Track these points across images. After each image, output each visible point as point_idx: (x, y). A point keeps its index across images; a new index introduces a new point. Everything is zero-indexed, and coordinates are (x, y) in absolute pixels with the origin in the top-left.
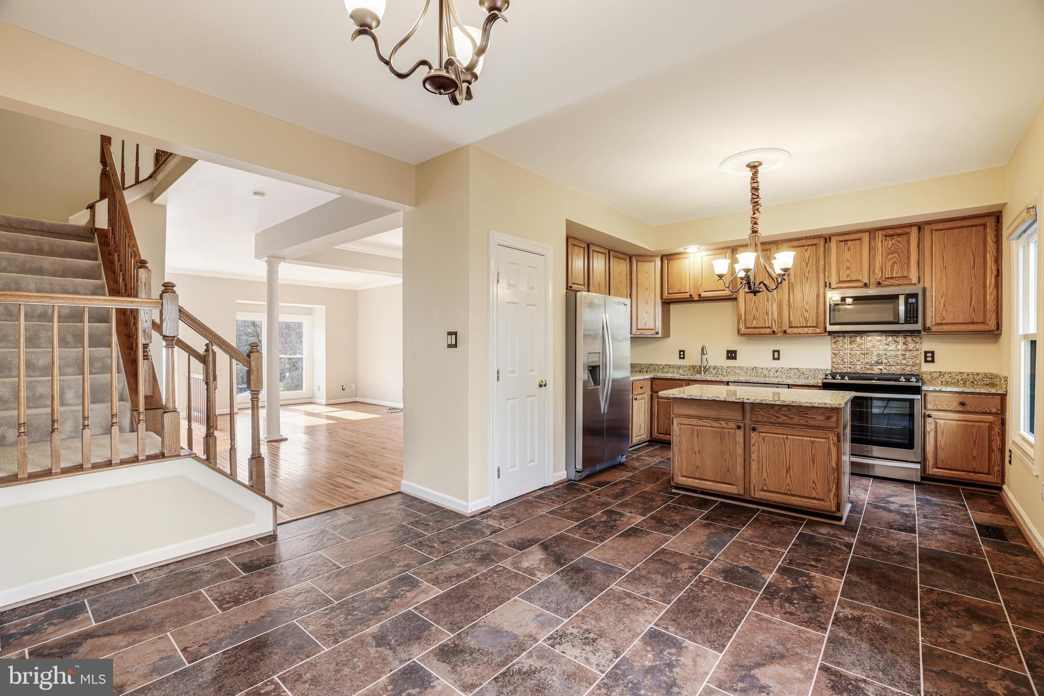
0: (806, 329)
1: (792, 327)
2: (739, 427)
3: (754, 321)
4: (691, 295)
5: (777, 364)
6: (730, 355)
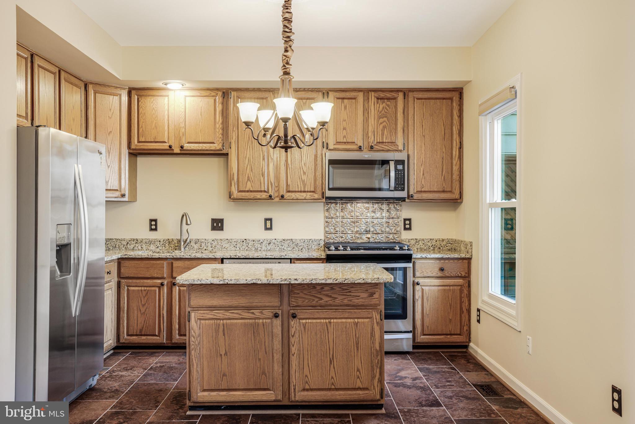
0: (304, 195)
1: (289, 192)
2: (276, 316)
3: (249, 183)
4: (170, 147)
5: (269, 235)
6: (215, 225)
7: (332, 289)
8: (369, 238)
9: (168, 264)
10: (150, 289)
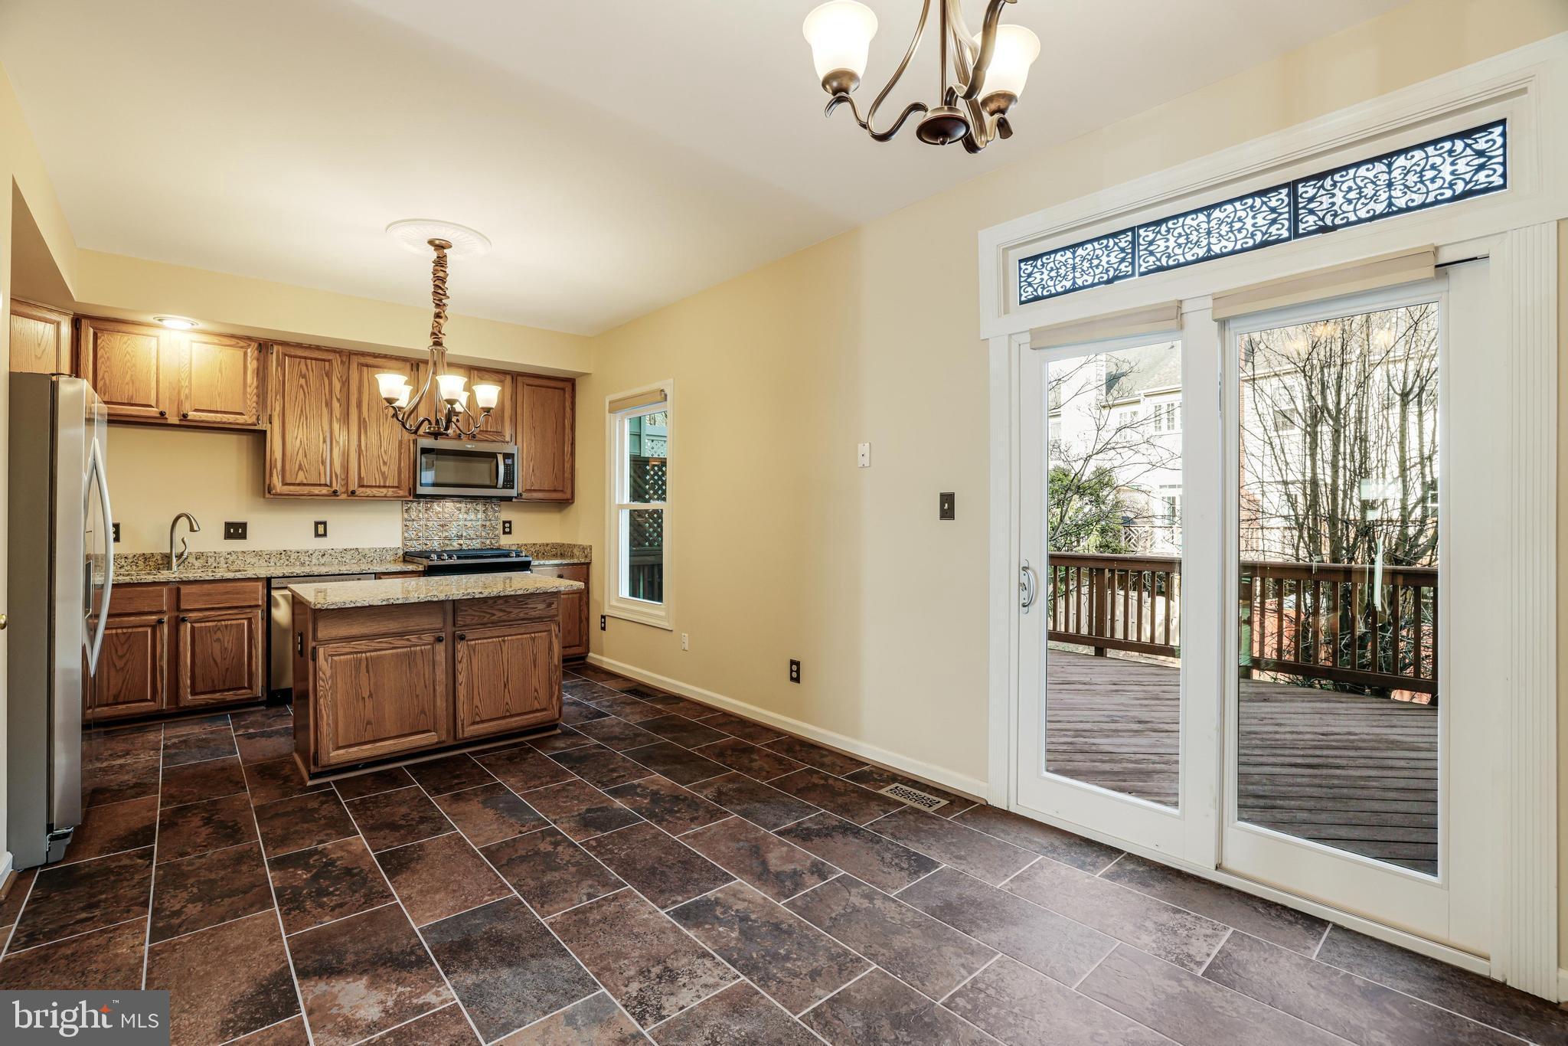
0: (384, 491)
1: (363, 486)
2: (439, 640)
3: (301, 473)
4: (162, 414)
5: (322, 544)
6: (232, 531)
7: (506, 602)
8: (461, 545)
9: (170, 590)
10: (135, 630)
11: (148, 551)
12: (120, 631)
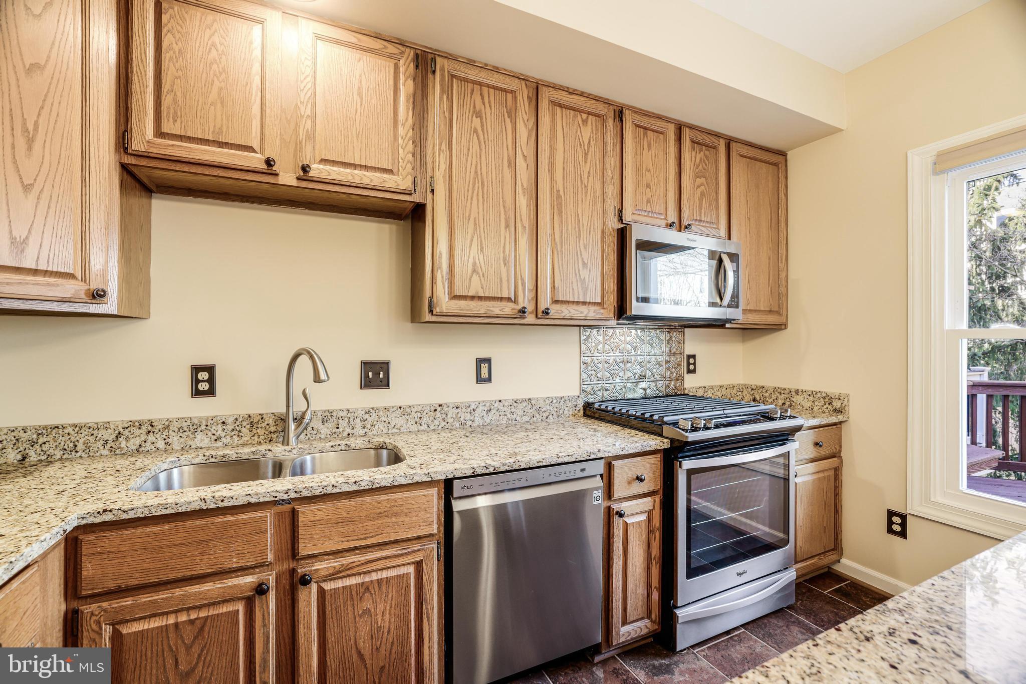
0: (584, 309)
1: (556, 302)
3: (475, 278)
4: (269, 162)
5: (486, 393)
6: (370, 374)
9: (279, 515)
10: (213, 611)
11: (255, 411)
12: (183, 618)
